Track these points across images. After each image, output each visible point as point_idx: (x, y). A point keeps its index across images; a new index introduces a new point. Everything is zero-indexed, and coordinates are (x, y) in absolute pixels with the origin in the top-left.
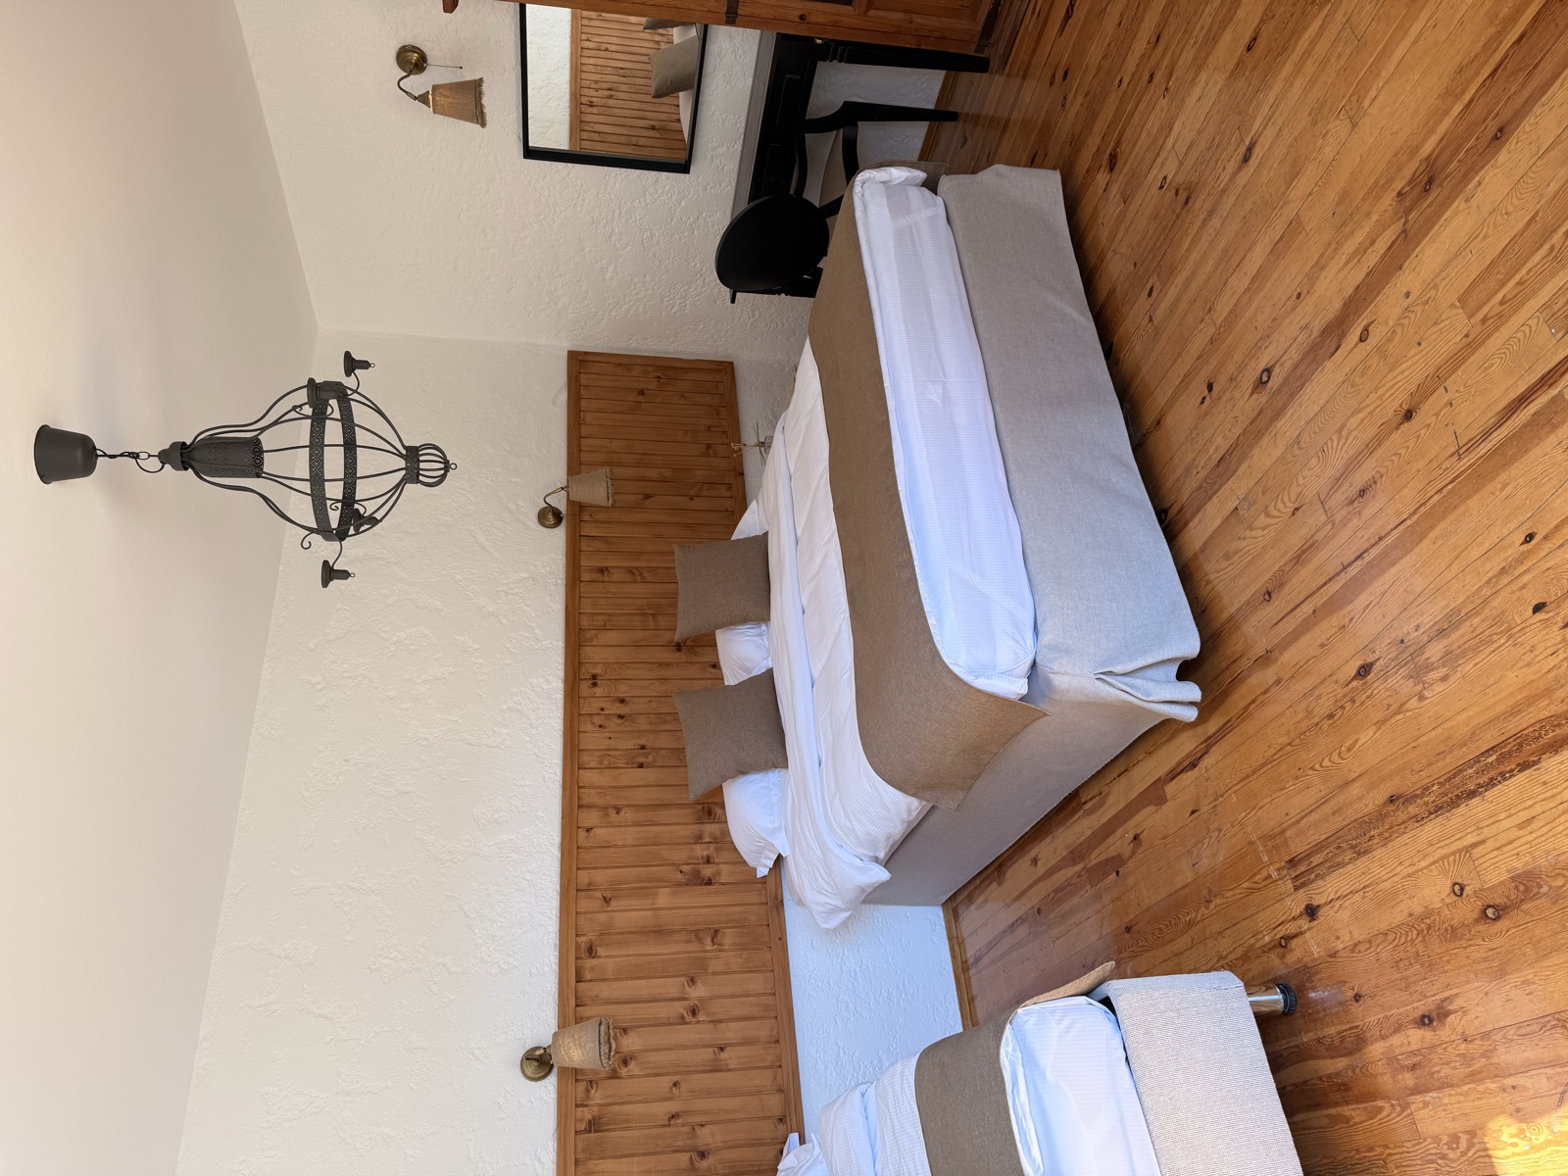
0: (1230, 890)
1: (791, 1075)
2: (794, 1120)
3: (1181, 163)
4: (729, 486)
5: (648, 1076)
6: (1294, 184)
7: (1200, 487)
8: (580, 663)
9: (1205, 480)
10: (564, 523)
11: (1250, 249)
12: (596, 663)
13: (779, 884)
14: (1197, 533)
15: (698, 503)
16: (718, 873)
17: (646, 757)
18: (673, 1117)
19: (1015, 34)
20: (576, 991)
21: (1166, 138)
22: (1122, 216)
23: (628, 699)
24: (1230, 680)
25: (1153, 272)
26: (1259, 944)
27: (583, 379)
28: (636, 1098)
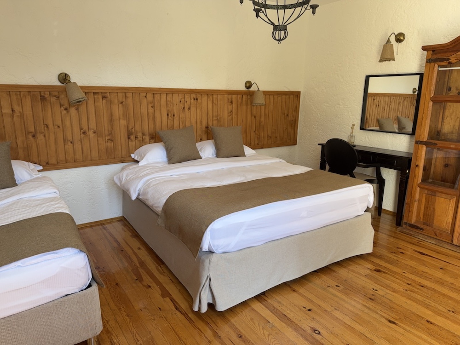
0: (132, 324)
1: (63, 166)
2: (47, 168)
3: (383, 296)
4: (258, 144)
5: (62, 118)
6: (386, 341)
7: (275, 308)
8: (202, 94)
9: (277, 309)
10: (247, 90)
11: (359, 324)
12: (202, 100)
13: (129, 162)
14: (258, 306)
15: (253, 134)
16: (132, 141)
17: (171, 117)
18: (47, 126)
19: (411, 235)
20: (90, 92)
21: (390, 290)
22: (361, 275)
23: (190, 110)
24: (208, 322)
25: (344, 287)
26: (113, 338)
27: (292, 96)
28: (53, 113)
